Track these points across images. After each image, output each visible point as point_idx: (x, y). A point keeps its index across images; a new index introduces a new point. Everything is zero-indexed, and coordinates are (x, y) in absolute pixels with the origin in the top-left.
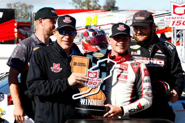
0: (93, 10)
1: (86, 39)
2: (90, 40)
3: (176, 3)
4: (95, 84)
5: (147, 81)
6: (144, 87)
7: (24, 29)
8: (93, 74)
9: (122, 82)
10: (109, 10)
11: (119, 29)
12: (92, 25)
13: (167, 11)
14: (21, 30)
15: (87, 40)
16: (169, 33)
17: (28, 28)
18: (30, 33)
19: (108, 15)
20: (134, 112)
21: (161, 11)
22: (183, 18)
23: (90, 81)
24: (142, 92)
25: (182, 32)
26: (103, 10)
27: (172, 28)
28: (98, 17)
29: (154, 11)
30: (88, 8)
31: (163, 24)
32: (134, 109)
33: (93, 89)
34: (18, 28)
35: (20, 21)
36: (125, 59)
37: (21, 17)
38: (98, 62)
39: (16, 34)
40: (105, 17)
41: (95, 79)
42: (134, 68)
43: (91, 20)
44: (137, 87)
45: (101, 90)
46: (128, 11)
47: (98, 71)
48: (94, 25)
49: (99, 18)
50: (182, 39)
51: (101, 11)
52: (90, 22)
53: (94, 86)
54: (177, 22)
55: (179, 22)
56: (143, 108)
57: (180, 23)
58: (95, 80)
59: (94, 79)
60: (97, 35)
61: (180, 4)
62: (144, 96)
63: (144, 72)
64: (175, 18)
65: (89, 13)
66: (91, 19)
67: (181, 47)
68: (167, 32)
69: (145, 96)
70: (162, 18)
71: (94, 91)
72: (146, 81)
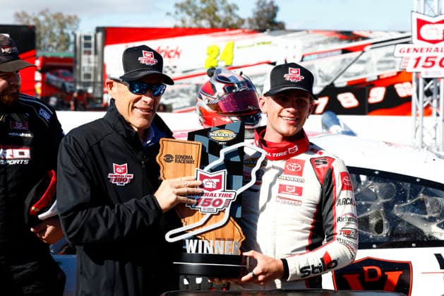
0: (223, 30)
1: (209, 101)
2: (217, 103)
3: (424, 14)
4: (217, 203)
5: (346, 200)
6: (338, 215)
7: (57, 75)
8: (213, 180)
9: (290, 201)
10: (262, 31)
11: (287, 77)
12: (221, 65)
13: (402, 32)
14: (49, 76)
15: (210, 103)
16: (407, 84)
17: (67, 72)
18: (71, 82)
19: (259, 42)
20: (313, 272)
21: (386, 32)
22: (440, 50)
23: (206, 197)
24: (334, 226)
25: (438, 85)
26: (246, 30)
27: (414, 75)
28: (236, 46)
29: (371, 32)
30: (212, 25)
31: (391, 65)
32: (313, 266)
33: (214, 217)
34: (43, 72)
35: (48, 55)
36: (297, 149)
37: (50, 46)
38: (222, 152)
39: (38, 87)
40: (253, 45)
41: (218, 192)
42: (317, 169)
43: (219, 54)
44: (323, 214)
45: (231, 218)
46: (308, 31)
47: (223, 173)
48: (227, 66)
49: (238, 48)
50: (438, 100)
51: (244, 32)
52: (215, 58)
53: (215, 208)
54: (427, 61)
55: (430, 59)
56: (334, 264)
57: (433, 63)
58: (217, 195)
59: (214, 192)
60: (234, 91)
61: (433, 15)
62: (337, 236)
63: (342, 179)
64: (422, 49)
65: (214, 36)
66: (219, 51)
67: (436, 120)
68: (402, 83)
69: (342, 237)
70: (390, 49)
71: (216, 221)
72: (345, 202)
